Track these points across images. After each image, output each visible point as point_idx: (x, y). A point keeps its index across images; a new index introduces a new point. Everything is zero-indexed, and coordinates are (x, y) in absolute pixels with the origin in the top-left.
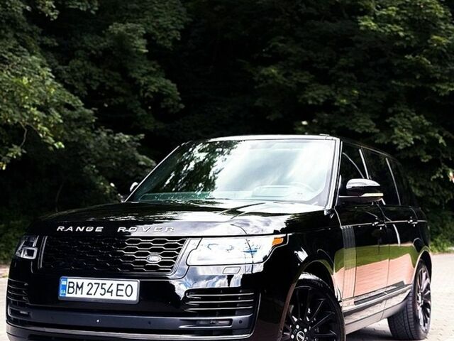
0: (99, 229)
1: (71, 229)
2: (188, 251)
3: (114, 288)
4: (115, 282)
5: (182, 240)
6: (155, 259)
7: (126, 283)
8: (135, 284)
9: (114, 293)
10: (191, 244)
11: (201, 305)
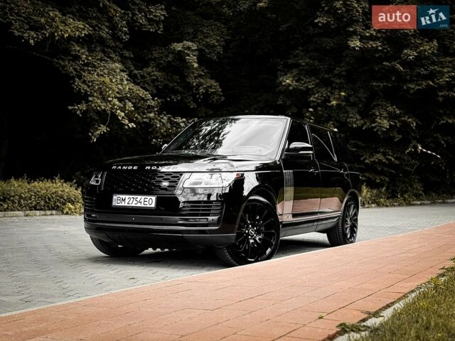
0: (135, 168)
1: (120, 168)
2: (184, 180)
3: (142, 200)
4: (143, 197)
5: (181, 173)
6: (165, 184)
7: (149, 197)
8: (154, 198)
9: (142, 203)
10: (186, 175)
11: (191, 210)
